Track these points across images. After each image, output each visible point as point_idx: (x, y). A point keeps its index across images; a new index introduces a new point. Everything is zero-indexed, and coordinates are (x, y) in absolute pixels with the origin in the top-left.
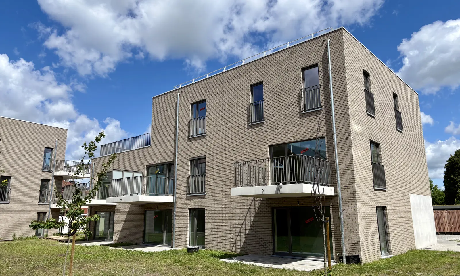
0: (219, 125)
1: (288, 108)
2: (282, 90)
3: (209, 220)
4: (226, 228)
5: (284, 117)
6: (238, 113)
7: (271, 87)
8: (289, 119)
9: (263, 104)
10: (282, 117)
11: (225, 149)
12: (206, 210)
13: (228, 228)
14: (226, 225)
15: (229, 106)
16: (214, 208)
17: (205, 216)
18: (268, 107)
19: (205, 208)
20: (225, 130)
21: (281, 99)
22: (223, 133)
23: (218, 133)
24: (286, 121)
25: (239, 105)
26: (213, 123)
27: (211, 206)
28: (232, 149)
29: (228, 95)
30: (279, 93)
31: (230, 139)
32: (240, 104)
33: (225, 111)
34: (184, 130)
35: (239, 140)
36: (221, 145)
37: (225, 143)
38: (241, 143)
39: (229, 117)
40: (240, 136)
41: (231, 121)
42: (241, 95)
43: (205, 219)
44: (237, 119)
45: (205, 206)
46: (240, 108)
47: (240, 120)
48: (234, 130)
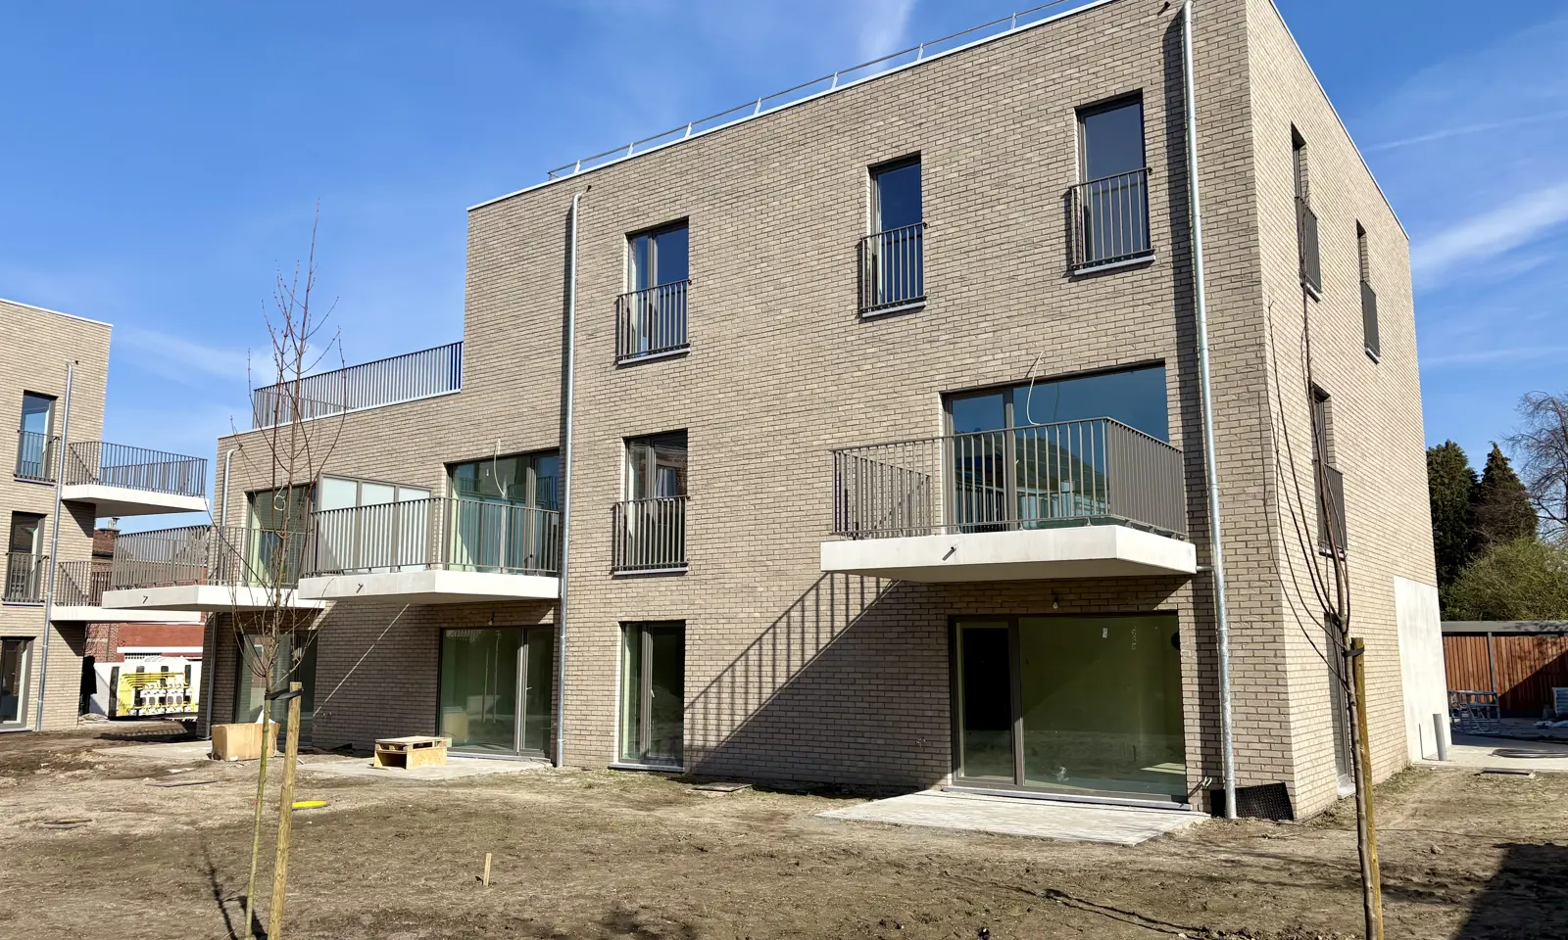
0: (742, 315)
1: (1020, 255)
2: (998, 186)
3: (702, 663)
5: (1004, 287)
6: (821, 272)
7: (956, 175)
8: (1023, 294)
9: (920, 236)
10: (996, 289)
11: (766, 404)
12: (687, 627)
15: (784, 245)
16: (723, 621)
17: (687, 648)
18: (940, 250)
19: (684, 621)
20: (765, 334)
21: (994, 220)
22: (759, 346)
23: (739, 344)
24: (1011, 302)
25: (824, 240)
26: (719, 309)
27: (708, 611)
28: (797, 404)
29: (777, 203)
30: (988, 199)
31: (787, 370)
32: (829, 239)
33: (765, 264)
34: (598, 335)
35: (823, 374)
36: (751, 391)
37: (766, 384)
38: (829, 384)
39: (781, 286)
40: (827, 358)
41: (791, 299)
42: (831, 203)
43: (686, 658)
44: (816, 294)
45: (685, 612)
46: (826, 255)
47: (827, 297)
48: (803, 337)
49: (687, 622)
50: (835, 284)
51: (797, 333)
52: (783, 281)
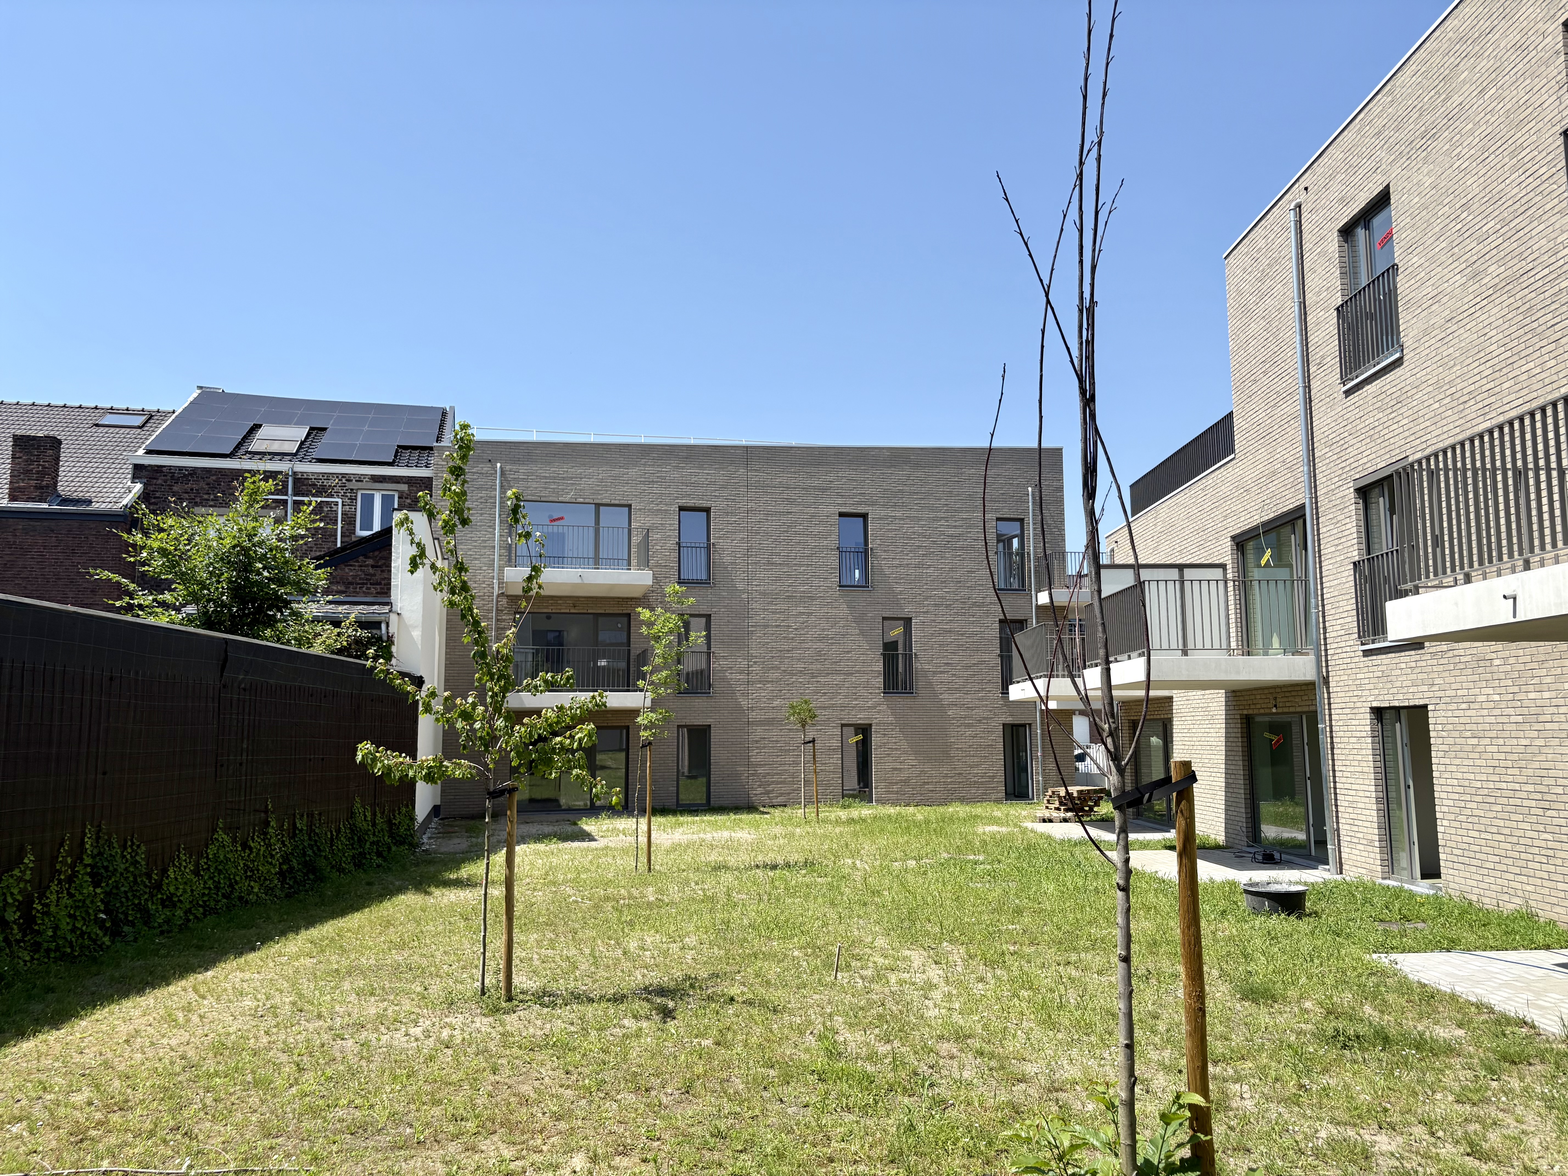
0: (1449, 290)
3: (1447, 761)
4: (1519, 802)
6: (1524, 200)
11: (1481, 405)
12: (1430, 714)
13: (1526, 803)
14: (1517, 787)
16: (1464, 706)
17: (1432, 741)
19: (1425, 707)
20: (1473, 310)
22: (1468, 327)
23: (1449, 331)
25: (1525, 153)
26: (1424, 293)
27: (1448, 693)
28: (1513, 397)
29: (1470, 126)
32: (1528, 150)
33: (1465, 214)
34: (1325, 362)
35: (1537, 346)
36: (1465, 391)
37: (1478, 377)
38: (1546, 357)
39: (1485, 237)
40: (1541, 321)
41: (1494, 252)
42: (1526, 98)
43: (1433, 754)
44: (1522, 233)
45: (1426, 695)
46: (1528, 174)
47: (1534, 233)
48: (1512, 300)
49: (1430, 708)
50: (1541, 212)
51: (1505, 297)
52: (1484, 229)
